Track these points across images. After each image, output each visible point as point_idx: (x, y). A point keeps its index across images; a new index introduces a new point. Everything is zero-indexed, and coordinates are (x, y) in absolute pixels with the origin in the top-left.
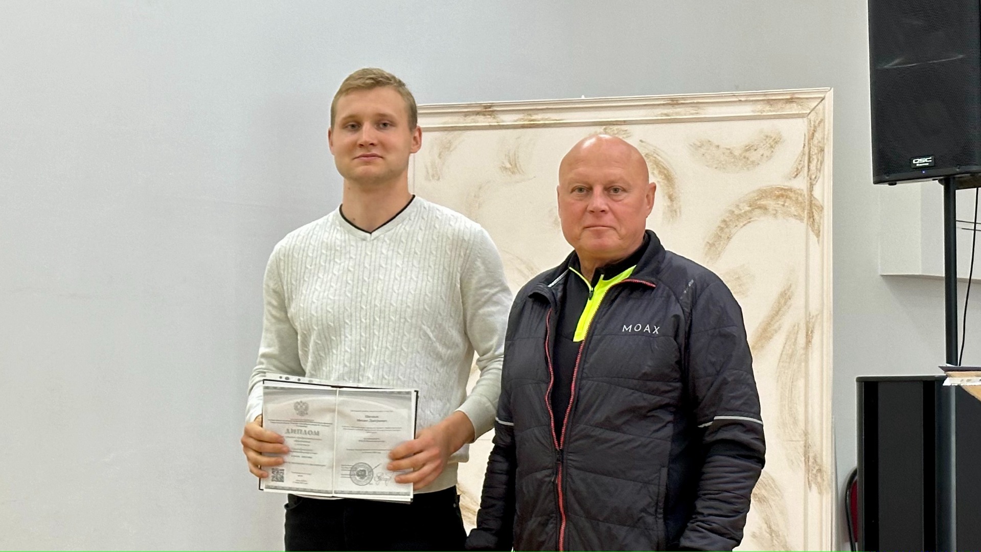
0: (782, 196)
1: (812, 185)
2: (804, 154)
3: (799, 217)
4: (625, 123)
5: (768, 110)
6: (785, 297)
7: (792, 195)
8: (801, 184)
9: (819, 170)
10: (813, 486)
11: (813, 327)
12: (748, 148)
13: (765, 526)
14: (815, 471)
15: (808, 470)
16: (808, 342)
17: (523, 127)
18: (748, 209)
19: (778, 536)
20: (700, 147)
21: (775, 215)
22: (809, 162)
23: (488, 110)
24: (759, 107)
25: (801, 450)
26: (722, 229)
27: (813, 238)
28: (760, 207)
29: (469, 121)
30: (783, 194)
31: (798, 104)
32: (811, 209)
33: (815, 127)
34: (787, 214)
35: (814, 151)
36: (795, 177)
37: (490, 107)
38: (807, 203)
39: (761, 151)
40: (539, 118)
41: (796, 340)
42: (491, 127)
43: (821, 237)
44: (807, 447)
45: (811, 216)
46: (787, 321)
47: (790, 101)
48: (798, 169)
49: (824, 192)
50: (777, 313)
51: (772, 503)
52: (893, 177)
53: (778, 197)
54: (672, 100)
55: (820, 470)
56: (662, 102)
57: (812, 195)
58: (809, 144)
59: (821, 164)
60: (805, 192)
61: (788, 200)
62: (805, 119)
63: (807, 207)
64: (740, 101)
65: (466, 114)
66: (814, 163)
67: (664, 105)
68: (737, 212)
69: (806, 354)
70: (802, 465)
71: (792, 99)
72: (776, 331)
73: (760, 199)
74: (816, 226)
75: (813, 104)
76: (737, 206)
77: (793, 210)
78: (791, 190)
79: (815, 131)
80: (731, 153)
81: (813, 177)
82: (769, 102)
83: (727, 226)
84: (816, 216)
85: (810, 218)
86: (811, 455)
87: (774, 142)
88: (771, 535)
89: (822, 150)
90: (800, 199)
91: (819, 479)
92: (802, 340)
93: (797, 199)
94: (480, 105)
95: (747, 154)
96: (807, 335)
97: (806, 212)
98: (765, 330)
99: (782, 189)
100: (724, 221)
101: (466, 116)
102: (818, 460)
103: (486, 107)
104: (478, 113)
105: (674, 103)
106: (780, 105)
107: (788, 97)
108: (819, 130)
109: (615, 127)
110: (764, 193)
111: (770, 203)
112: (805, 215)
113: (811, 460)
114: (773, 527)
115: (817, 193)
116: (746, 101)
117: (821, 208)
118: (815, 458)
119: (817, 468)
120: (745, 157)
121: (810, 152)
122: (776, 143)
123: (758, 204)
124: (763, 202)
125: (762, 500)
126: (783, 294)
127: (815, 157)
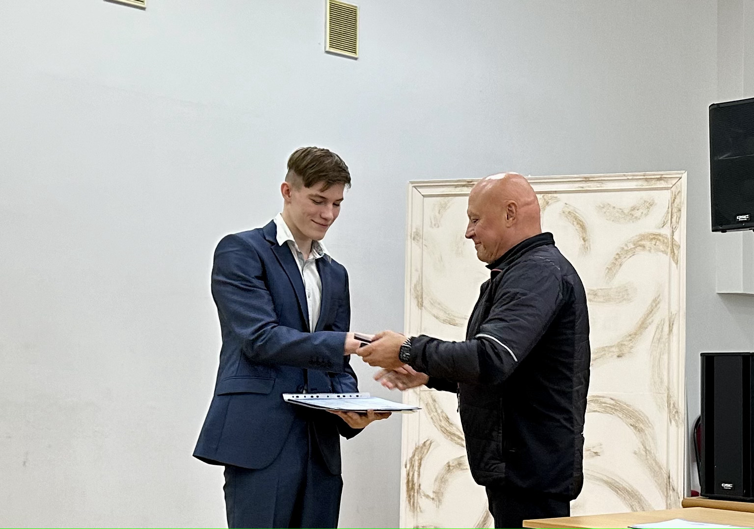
0: (654, 238)
1: (673, 232)
2: (668, 213)
3: (665, 252)
4: (556, 192)
5: (645, 185)
6: (656, 302)
7: (660, 238)
8: (666, 231)
9: (678, 223)
10: (673, 421)
11: (674, 321)
12: (633, 209)
13: (642, 447)
14: (674, 412)
15: (670, 412)
16: (670, 331)
18: (633, 246)
19: (650, 453)
20: (603, 208)
22: (672, 218)
23: (470, 184)
24: (640, 183)
25: (665, 399)
26: (616, 259)
27: (674, 265)
28: (640, 246)
29: (458, 191)
30: (655, 237)
31: (664, 181)
32: (673, 247)
33: (675, 195)
34: (658, 250)
35: (675, 210)
36: (662, 227)
37: (471, 182)
38: (670, 243)
39: (641, 211)
41: (662, 329)
43: (678, 265)
44: (669, 397)
45: (673, 252)
46: (657, 318)
48: (664, 222)
49: (680, 235)
50: (651, 312)
51: (646, 432)
52: (724, 227)
53: (652, 239)
54: (585, 178)
55: (677, 412)
57: (673, 238)
58: (672, 206)
59: (679, 219)
60: (669, 236)
61: (658, 241)
62: (669, 191)
63: (670, 246)
64: (628, 179)
65: (456, 186)
66: (675, 218)
67: (580, 181)
68: (626, 248)
69: (669, 338)
70: (666, 409)
71: (661, 178)
72: (650, 324)
73: (641, 240)
74: (676, 258)
75: (674, 181)
76: (626, 245)
77: (662, 247)
78: (660, 235)
79: (675, 198)
80: (622, 211)
81: (674, 227)
82: (646, 179)
83: (620, 257)
84: (676, 252)
86: (672, 403)
87: (650, 205)
88: (646, 453)
89: (680, 210)
90: (666, 241)
91: (676, 418)
92: (666, 329)
93: (664, 241)
94: (464, 181)
95: (633, 212)
96: (670, 326)
97: (669, 248)
98: (643, 323)
99: (654, 235)
100: (618, 254)
101: (456, 187)
102: (676, 405)
103: (468, 182)
104: (464, 186)
105: (587, 180)
106: (653, 182)
107: (659, 177)
108: (678, 197)
109: (550, 195)
110: (643, 237)
111: (647, 243)
112: (669, 250)
113: (672, 406)
114: (647, 448)
115: (676, 237)
116: (631, 179)
117: (679, 247)
118: (674, 404)
119: (675, 410)
120: (631, 214)
121: (672, 211)
122: (651, 205)
123: (639, 244)
124: (643, 243)
125: (640, 431)
126: (654, 300)
127: (675, 215)
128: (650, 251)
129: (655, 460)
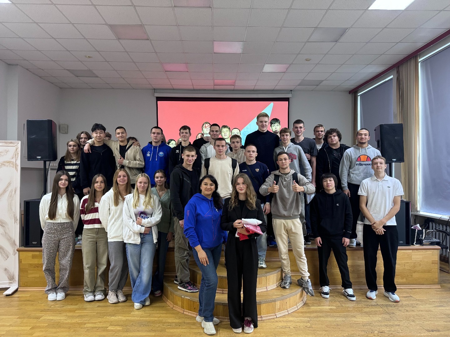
5: (5, 145)
6: (9, 184)
7: (11, 162)
8: (14, 160)
10: (15, 223)
11: (16, 190)
12: (1, 152)
13: (4, 232)
18: (1, 165)
22: (15, 156)
25: (13, 216)
27: (16, 171)
30: (9, 162)
31: (12, 144)
33: (16, 149)
34: (10, 166)
36: (12, 159)
38: (15, 164)
39: (4, 153)
41: (12, 193)
43: (18, 171)
45: (16, 167)
46: (10, 189)
48: (13, 157)
49: (18, 162)
50: (8, 187)
51: (6, 227)
52: (32, 160)
55: (17, 220)
58: (15, 153)
59: (18, 157)
60: (15, 162)
62: (14, 147)
66: (16, 156)
70: (14, 219)
72: (7, 191)
74: (17, 169)
75: (16, 144)
77: (12, 166)
81: (16, 159)
82: (5, 143)
87: (7, 151)
88: (6, 234)
89: (18, 154)
91: (17, 222)
92: (14, 192)
93: (13, 163)
95: (1, 154)
97: (14, 166)
98: (5, 190)
106: (8, 144)
107: (10, 142)
108: (18, 150)
110: (4, 162)
111: (6, 164)
114: (6, 232)
117: (18, 166)
118: (16, 218)
124: (4, 164)
125: (3, 226)
126: (9, 183)
127: (16, 155)
128: (7, 166)
129: (9, 236)
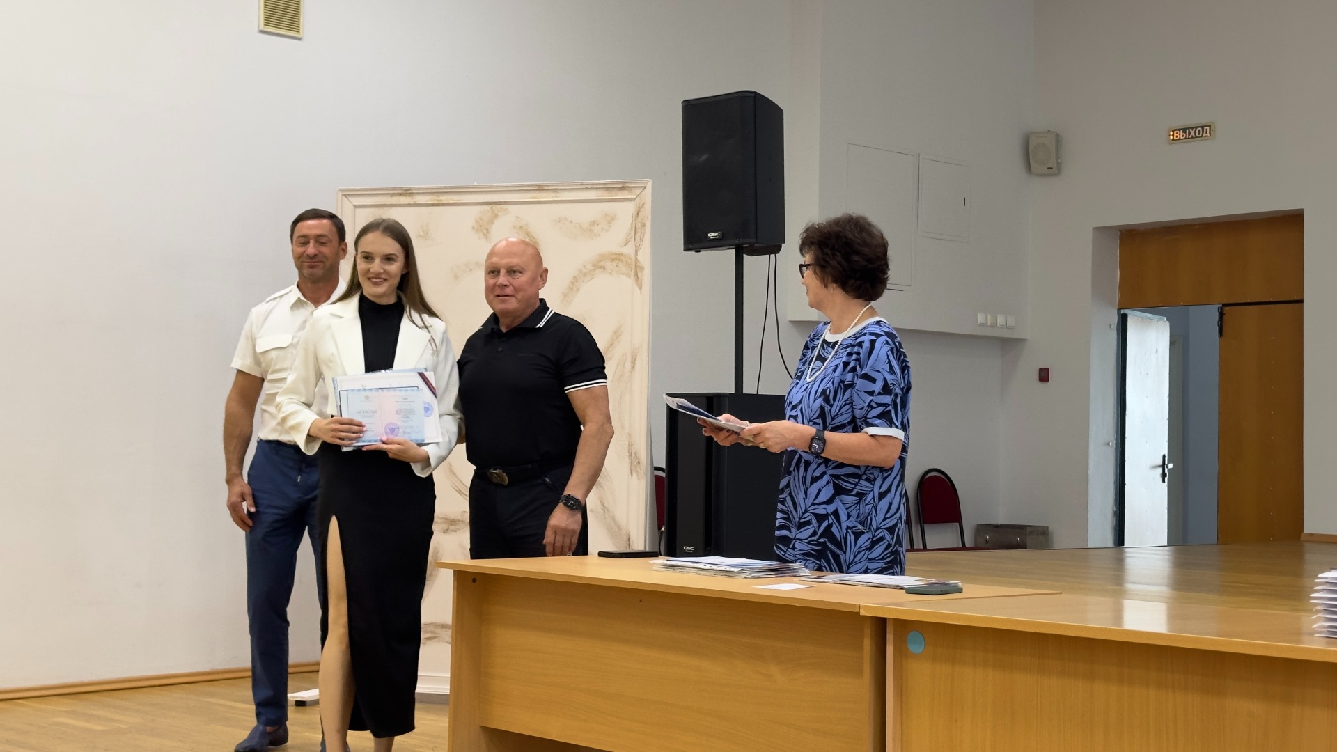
0: (616, 259)
1: (637, 251)
2: (631, 229)
3: (628, 275)
4: (506, 203)
5: (606, 196)
6: (617, 334)
7: (623, 258)
8: (629, 250)
9: (642, 240)
10: (634, 475)
11: (636, 356)
12: (593, 223)
13: (600, 503)
14: (635, 463)
15: (631, 462)
16: (633, 367)
17: (433, 205)
18: (592, 268)
19: (608, 511)
20: (558, 222)
21: (611, 273)
22: (635, 234)
23: (407, 192)
24: (600, 193)
25: (626, 447)
26: (573, 283)
27: (637, 290)
28: (600, 267)
29: (395, 200)
30: (617, 257)
31: (627, 190)
32: (637, 269)
33: (639, 208)
34: (619, 273)
35: (639, 225)
36: (625, 245)
37: (409, 190)
38: (634, 264)
39: (601, 226)
40: (444, 199)
41: (624, 365)
42: (409, 205)
43: (642, 290)
44: (630, 445)
45: (636, 274)
46: (618, 352)
47: (623, 188)
48: (627, 239)
49: (645, 257)
50: (611, 345)
51: (605, 487)
52: (697, 245)
53: (613, 260)
54: (539, 186)
55: (639, 463)
56: (531, 188)
57: (636, 258)
58: (635, 220)
59: (643, 235)
60: (633, 256)
61: (620, 262)
62: (633, 202)
63: (633, 267)
64: (587, 188)
65: (393, 195)
66: (638, 234)
67: (533, 190)
68: (584, 270)
69: (631, 376)
70: (627, 459)
71: (623, 187)
73: (601, 261)
74: (639, 282)
75: (638, 191)
77: (624, 269)
78: (622, 255)
79: (639, 211)
80: (581, 226)
81: (638, 245)
82: (608, 189)
83: (577, 281)
84: (639, 274)
85: (635, 275)
86: (633, 451)
87: (611, 219)
88: (604, 510)
89: (644, 225)
90: (629, 261)
91: (638, 469)
92: (628, 365)
93: (627, 261)
94: (402, 189)
95: (592, 228)
96: (632, 362)
97: (633, 271)
99: (616, 254)
100: (575, 277)
101: (391, 196)
102: (638, 455)
103: (406, 190)
104: (401, 195)
105: (540, 189)
106: (615, 192)
107: (620, 186)
108: (642, 210)
109: (498, 207)
110: (603, 257)
111: (608, 264)
112: (632, 273)
113: (633, 455)
114: (606, 505)
115: (640, 257)
116: (591, 188)
117: (642, 269)
118: (635, 454)
119: (637, 461)
120: (590, 230)
121: (637, 227)
122: (613, 219)
123: (598, 265)
124: (603, 264)
126: (615, 332)
127: (639, 231)
129: (613, 518)
